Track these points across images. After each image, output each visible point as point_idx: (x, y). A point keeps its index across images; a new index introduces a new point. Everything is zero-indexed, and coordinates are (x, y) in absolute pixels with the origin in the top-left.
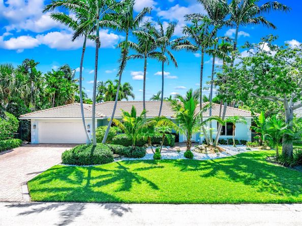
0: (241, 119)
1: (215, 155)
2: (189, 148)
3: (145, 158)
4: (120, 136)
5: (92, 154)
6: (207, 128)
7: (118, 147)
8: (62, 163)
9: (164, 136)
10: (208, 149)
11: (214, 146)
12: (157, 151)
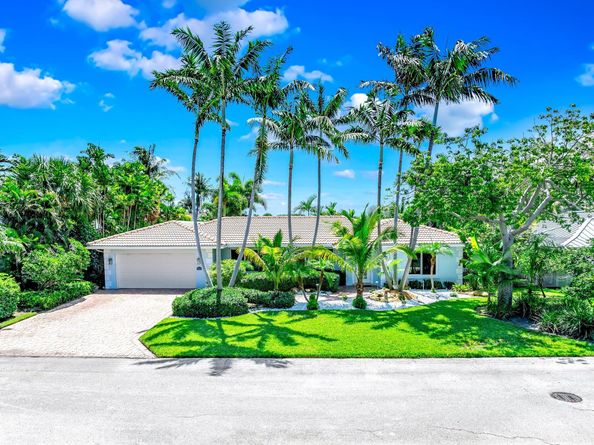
0: (442, 249)
1: (399, 304)
2: (360, 293)
3: (293, 308)
4: (253, 276)
5: (218, 301)
6: (389, 263)
7: (254, 292)
8: (174, 315)
9: (322, 275)
10: (389, 295)
11: (400, 290)
12: (312, 297)
